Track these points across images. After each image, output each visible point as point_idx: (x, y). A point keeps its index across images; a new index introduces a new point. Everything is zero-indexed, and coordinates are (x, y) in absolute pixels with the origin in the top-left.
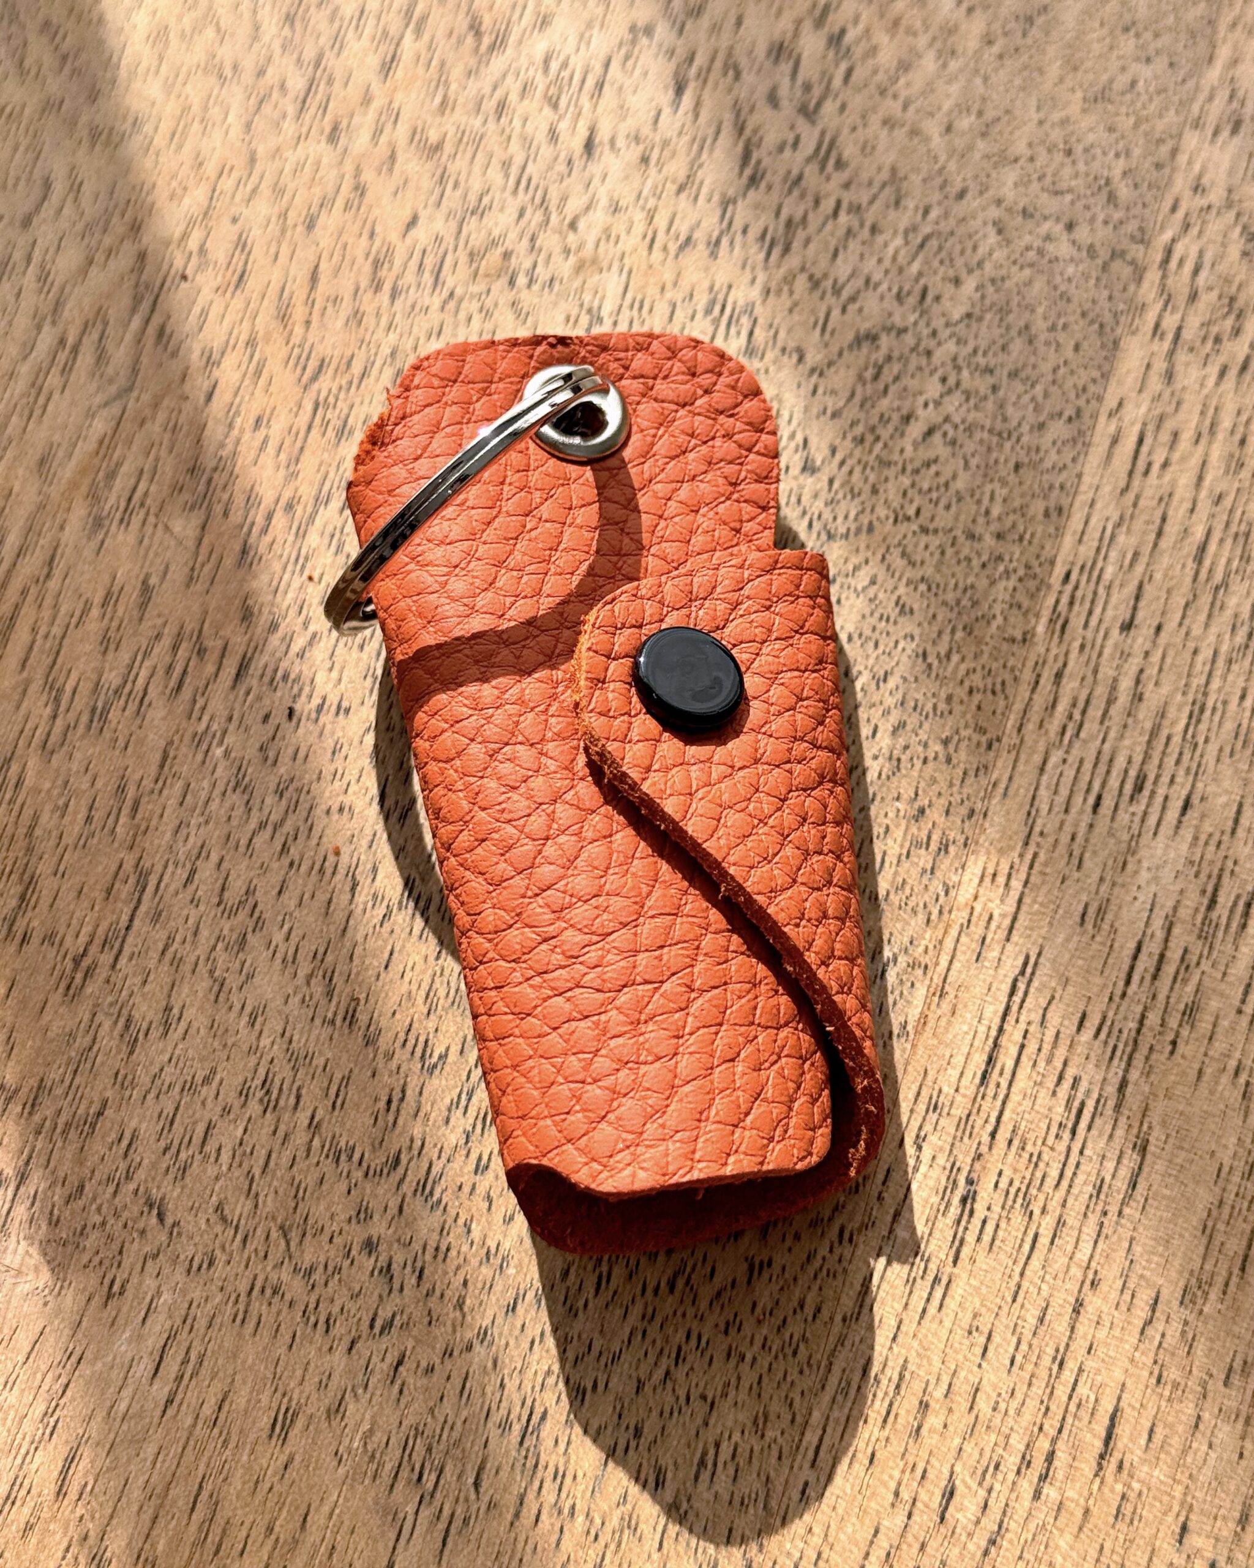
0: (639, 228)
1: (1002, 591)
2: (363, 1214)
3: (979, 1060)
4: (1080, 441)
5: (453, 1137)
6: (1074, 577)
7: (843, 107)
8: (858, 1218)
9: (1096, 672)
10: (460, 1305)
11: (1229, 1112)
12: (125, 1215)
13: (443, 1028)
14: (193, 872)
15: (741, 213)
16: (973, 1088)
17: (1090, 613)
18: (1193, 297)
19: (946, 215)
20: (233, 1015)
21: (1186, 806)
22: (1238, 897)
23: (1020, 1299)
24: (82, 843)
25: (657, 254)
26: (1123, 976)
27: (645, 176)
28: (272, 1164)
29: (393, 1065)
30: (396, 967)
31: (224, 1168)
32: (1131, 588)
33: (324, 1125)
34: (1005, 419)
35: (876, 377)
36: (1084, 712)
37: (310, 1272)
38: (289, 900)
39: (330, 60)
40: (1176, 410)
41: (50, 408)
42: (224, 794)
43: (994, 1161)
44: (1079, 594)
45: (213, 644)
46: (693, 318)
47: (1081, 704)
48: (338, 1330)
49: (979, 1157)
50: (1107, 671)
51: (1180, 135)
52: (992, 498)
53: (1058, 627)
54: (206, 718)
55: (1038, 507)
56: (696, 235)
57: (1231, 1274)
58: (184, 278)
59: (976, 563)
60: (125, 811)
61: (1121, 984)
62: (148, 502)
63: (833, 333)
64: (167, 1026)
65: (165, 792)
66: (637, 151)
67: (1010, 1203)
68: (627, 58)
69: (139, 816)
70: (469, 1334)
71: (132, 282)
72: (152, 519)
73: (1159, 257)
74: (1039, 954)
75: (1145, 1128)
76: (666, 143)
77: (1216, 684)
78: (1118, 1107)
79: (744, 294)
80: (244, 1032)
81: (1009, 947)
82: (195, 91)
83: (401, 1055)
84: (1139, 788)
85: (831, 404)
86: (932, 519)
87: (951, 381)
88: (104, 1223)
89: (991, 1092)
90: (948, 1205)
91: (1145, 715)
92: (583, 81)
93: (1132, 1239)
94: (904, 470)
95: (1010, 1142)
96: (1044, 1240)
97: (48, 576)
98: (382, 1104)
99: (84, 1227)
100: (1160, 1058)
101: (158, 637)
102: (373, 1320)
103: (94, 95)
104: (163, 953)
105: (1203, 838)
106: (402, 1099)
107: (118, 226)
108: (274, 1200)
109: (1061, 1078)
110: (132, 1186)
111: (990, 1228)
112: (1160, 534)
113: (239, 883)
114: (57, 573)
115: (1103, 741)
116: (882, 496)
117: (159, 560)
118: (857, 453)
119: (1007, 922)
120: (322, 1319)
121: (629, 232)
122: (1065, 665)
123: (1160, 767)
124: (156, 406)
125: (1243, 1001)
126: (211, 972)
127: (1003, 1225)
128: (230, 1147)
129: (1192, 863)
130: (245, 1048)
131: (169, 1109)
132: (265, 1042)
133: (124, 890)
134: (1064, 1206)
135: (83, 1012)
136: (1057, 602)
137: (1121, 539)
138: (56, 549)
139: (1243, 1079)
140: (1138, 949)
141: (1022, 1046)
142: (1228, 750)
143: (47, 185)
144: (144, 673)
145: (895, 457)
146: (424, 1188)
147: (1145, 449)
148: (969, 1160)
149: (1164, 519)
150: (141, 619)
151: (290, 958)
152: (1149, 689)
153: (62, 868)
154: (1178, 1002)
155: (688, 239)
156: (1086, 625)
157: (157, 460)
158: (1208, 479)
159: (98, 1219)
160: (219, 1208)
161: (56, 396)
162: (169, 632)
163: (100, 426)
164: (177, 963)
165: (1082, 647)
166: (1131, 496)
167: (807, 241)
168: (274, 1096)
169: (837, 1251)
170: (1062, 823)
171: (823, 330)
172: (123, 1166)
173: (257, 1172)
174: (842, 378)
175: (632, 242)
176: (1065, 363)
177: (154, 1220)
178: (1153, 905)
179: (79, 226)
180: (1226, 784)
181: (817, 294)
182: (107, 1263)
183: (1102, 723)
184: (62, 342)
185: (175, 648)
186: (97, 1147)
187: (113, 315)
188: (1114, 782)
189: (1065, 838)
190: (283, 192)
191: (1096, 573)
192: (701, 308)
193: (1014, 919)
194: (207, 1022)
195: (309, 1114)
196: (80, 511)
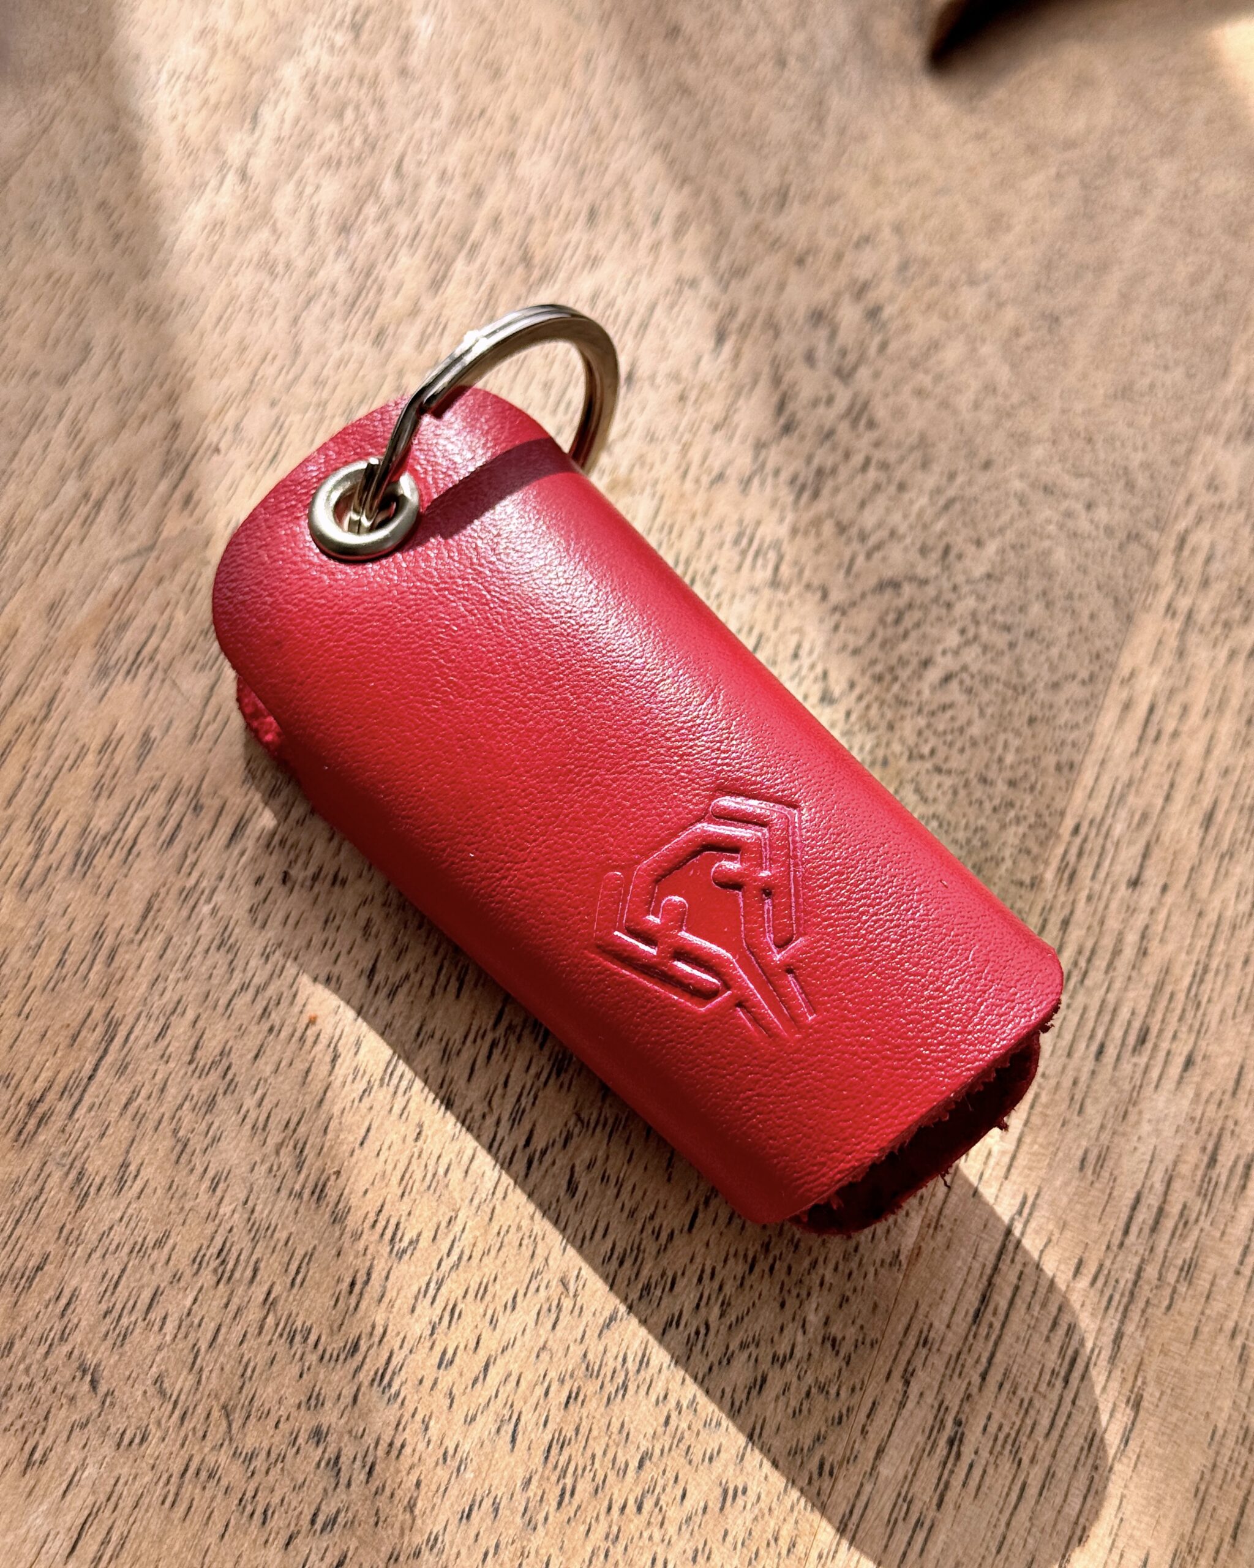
0: (673, 458)
1: (1012, 835)
2: (314, 1401)
3: (972, 1297)
4: (1092, 704)
5: (418, 1327)
6: (1083, 830)
7: (876, 375)
8: (840, 1450)
9: (1102, 923)
10: (411, 1507)
11: (1225, 1374)
12: (56, 1378)
13: (416, 1213)
14: (165, 1028)
15: (774, 456)
16: (965, 1326)
17: (1098, 866)
18: (1205, 583)
19: (970, 483)
20: (193, 1178)
21: (1189, 1063)
22: (1238, 1158)
23: (1004, 1551)
24: (52, 986)
25: (689, 485)
26: (1121, 1225)
27: (682, 412)
28: (220, 1339)
29: (361, 1245)
30: (372, 1145)
31: (168, 1338)
32: (1138, 848)
33: (281, 1302)
34: (1021, 675)
35: (898, 621)
36: (1089, 961)
37: (251, 1457)
38: (266, 1066)
39: (382, 271)
40: (1186, 685)
41: (67, 556)
42: (207, 951)
43: (985, 1403)
44: (1088, 847)
45: (211, 804)
46: (721, 546)
47: (1087, 953)
48: (276, 1522)
49: (968, 1397)
50: (1113, 923)
51: (1194, 439)
52: (1006, 745)
53: (1066, 875)
54: (195, 875)
55: (1050, 760)
56: (728, 472)
57: (1222, 1541)
58: (217, 450)
59: (988, 806)
60: (100, 959)
61: (1119, 1234)
62: (158, 657)
63: (857, 576)
64: (121, 1183)
65: (145, 945)
66: (674, 390)
67: (998, 1448)
68: (672, 306)
69: (114, 965)
70: (418, 1539)
71: (164, 449)
72: (159, 675)
73: (1172, 543)
74: (1037, 1196)
75: (1139, 1383)
76: (704, 387)
77: (1220, 947)
78: (1113, 1359)
79: (773, 529)
80: (203, 1197)
81: (1008, 1186)
82: (246, 281)
83: (369, 1237)
84: (1142, 1040)
85: (853, 641)
86: (946, 759)
87: (971, 633)
88: (31, 1385)
89: (983, 1330)
90: (934, 1445)
91: (1150, 970)
92: (628, 322)
93: (1123, 1497)
94: (920, 711)
95: (1001, 1386)
96: (1032, 1491)
97: (46, 718)
98: (345, 1286)
99: (9, 1388)
100: (1157, 1313)
101: (154, 788)
102: (315, 1515)
103: (143, 273)
104: (126, 1106)
105: (1205, 1095)
106: (367, 1282)
107: (155, 394)
108: (220, 1377)
109: (1055, 1324)
110: (66, 1349)
111: (977, 1473)
112: (1168, 798)
113: (214, 1043)
114: (56, 716)
115: (1108, 990)
116: (898, 734)
117: (162, 715)
118: (876, 690)
119: (1006, 1160)
120: (260, 1510)
121: (664, 460)
122: (1072, 913)
123: (1163, 1021)
124: (175, 567)
125: (1241, 1263)
126: (175, 1132)
127: (991, 1470)
128: (176, 1316)
129: (1193, 1119)
130: (204, 1213)
131: (115, 1271)
132: (225, 1209)
133: (91, 1038)
134: (1054, 1456)
135: (33, 1158)
136: (1066, 852)
137: (1131, 799)
138: (57, 692)
139: (1239, 1342)
140: (1138, 1200)
141: (1017, 1288)
142: (1230, 1012)
143: (87, 349)
144: (135, 824)
145: (913, 697)
146: (381, 1378)
147: (1156, 718)
148: (957, 1402)
149: (1172, 785)
150: (138, 770)
151: (260, 1124)
152: (1154, 946)
153: (26, 1009)
154: (1176, 1257)
155: (720, 477)
156: (1094, 877)
157: (171, 618)
158: (1216, 753)
159: (26, 1380)
160: (158, 1380)
161: (74, 546)
162: (167, 785)
163: (115, 579)
164: (139, 1118)
165: (1089, 898)
166: (1141, 761)
167: (836, 490)
168: (230, 1266)
169: (816, 1484)
170: (1064, 1068)
171: (849, 571)
172: (58, 1327)
173: (203, 1345)
174: (863, 618)
175: (665, 470)
176: (1081, 630)
177: (86, 1387)
178: (1153, 1156)
179: (116, 391)
180: (1229, 1045)
181: (843, 538)
182: (30, 1428)
183: (1107, 972)
184: (86, 496)
185: (171, 802)
186: (32, 1303)
187: (140, 477)
188: (1117, 1033)
189: (1067, 1082)
190: (324, 384)
191: (1104, 829)
192: (729, 538)
193: (1014, 1158)
194: (165, 1183)
195: (265, 1289)
196: (87, 656)
